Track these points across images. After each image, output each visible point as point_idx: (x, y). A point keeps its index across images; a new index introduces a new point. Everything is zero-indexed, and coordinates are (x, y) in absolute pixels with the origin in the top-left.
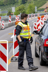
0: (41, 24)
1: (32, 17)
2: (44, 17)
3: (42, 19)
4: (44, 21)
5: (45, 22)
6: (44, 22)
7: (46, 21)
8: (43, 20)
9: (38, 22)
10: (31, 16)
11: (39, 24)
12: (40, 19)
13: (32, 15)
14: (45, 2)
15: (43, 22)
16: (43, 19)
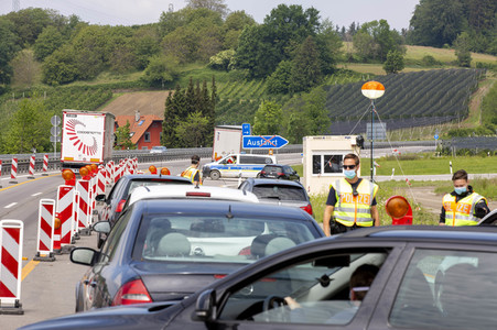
0: (76, 208)
1: (31, 169)
2: (99, 176)
3: (85, 185)
4: (94, 196)
5: (99, 198)
6: (93, 199)
7: (107, 192)
8: (91, 188)
9: (61, 197)
10: (29, 164)
11: (70, 207)
12: (77, 183)
13: (33, 162)
14: (105, 95)
15: (90, 202)
16: (92, 182)
